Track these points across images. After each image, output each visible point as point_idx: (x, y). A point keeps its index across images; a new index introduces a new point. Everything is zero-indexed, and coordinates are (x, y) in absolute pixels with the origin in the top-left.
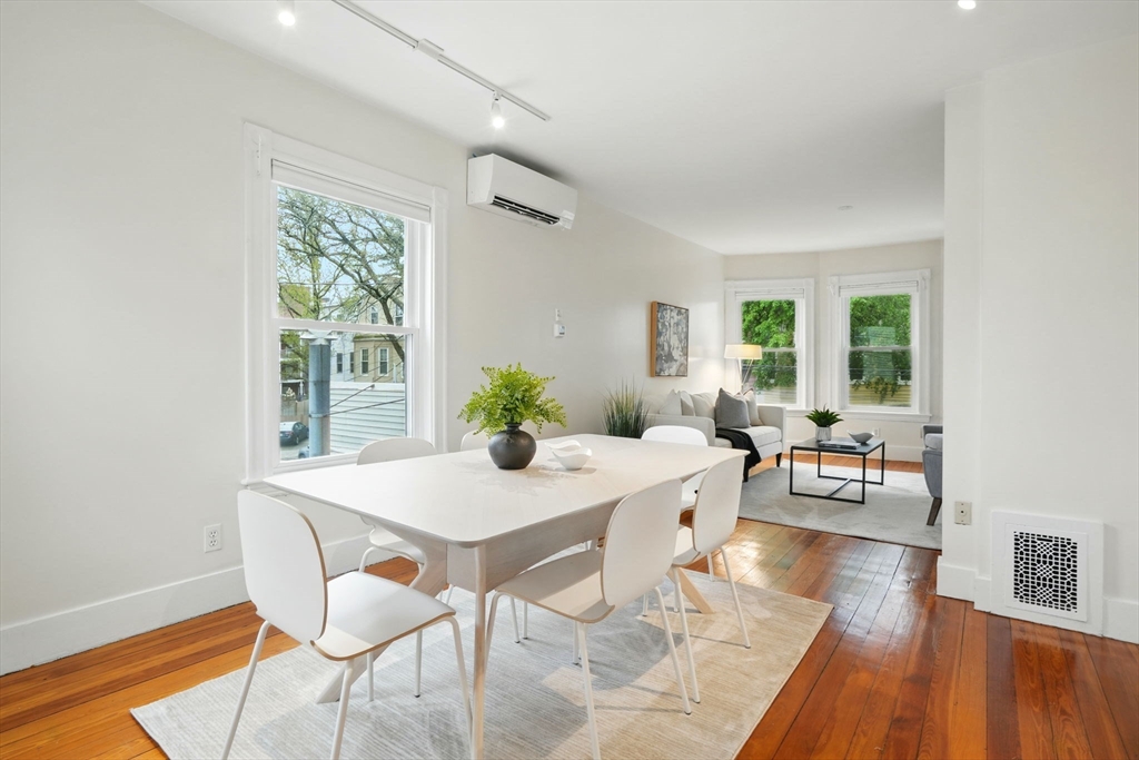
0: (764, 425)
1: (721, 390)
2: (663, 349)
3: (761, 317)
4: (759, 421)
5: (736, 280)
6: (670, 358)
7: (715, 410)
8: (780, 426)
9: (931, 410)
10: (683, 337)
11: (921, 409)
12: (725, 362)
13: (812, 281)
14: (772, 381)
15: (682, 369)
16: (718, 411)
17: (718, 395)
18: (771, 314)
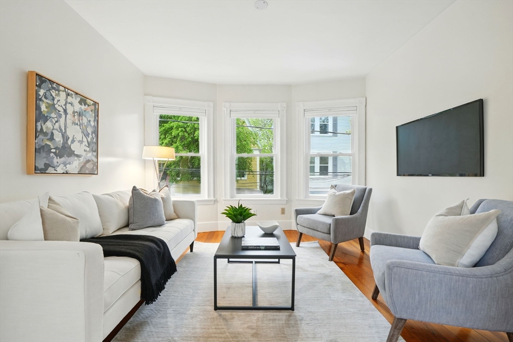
0: (179, 217)
1: (134, 189)
2: (52, 138)
3: (173, 141)
4: (174, 215)
5: (153, 96)
6: (65, 151)
7: (128, 209)
8: (192, 218)
9: (287, 196)
10: (90, 130)
11: (281, 196)
12: (144, 163)
13: (212, 104)
14: (179, 179)
15: (89, 166)
16: (131, 211)
17: (131, 194)
18: (178, 139)
